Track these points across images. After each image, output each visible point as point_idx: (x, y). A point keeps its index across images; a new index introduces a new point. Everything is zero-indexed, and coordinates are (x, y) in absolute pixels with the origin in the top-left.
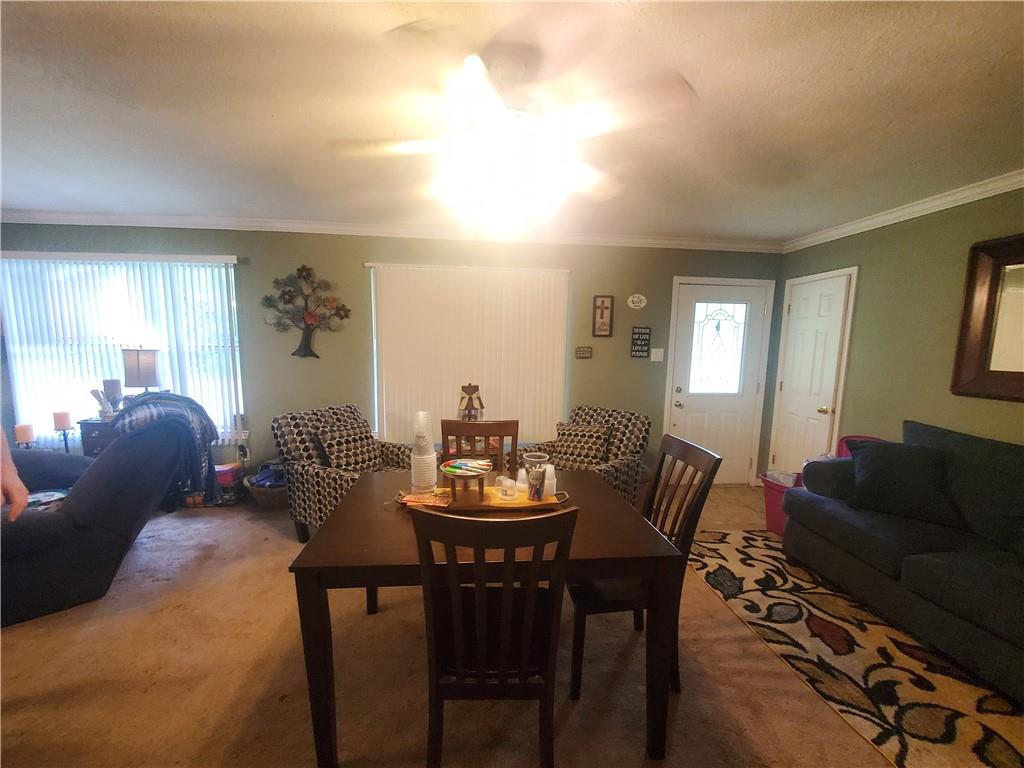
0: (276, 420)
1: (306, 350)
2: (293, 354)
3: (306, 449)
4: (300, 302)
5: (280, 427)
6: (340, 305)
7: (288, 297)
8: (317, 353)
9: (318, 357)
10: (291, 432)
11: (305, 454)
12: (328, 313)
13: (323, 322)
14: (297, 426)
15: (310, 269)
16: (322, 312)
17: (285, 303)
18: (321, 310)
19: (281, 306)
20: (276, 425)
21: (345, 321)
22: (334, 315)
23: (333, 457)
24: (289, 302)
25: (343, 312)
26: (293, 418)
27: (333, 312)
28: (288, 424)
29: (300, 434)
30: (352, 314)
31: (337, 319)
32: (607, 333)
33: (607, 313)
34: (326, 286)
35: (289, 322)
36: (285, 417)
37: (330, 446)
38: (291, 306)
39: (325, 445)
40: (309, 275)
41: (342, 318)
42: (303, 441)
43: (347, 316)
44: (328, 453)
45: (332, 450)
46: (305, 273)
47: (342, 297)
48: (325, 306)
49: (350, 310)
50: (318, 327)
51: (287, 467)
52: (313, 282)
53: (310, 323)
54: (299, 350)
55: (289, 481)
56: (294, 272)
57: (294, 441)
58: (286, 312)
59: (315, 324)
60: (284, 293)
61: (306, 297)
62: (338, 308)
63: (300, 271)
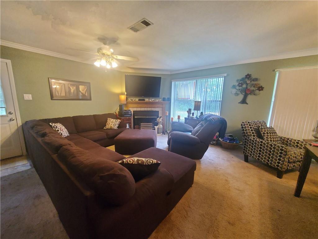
0: (243, 123)
1: (244, 102)
2: (238, 103)
3: (253, 133)
4: (244, 86)
5: (244, 125)
6: (260, 86)
7: (240, 85)
8: (248, 102)
9: (248, 104)
10: (248, 127)
11: (253, 135)
12: (254, 89)
13: (252, 93)
14: (250, 125)
15: (250, 75)
16: (253, 89)
17: (239, 87)
18: (252, 88)
19: (238, 88)
20: (243, 124)
22: (257, 90)
23: (265, 137)
24: (241, 86)
25: (261, 88)
26: (249, 123)
27: (257, 88)
28: (247, 124)
29: (251, 128)
34: (256, 80)
35: (239, 93)
36: (246, 122)
38: (240, 88)
39: (262, 133)
40: (250, 77)
41: (260, 90)
42: (252, 130)
43: (262, 90)
44: (263, 136)
45: (265, 135)
46: (248, 76)
47: (261, 83)
48: (254, 87)
49: (264, 88)
50: (250, 94)
51: (245, 138)
52: (251, 79)
53: (247, 93)
54: (241, 101)
55: (245, 142)
56: (244, 76)
57: (249, 130)
58: (239, 90)
59: (249, 93)
60: (239, 83)
61: (247, 84)
62: (259, 87)
63: (246, 76)
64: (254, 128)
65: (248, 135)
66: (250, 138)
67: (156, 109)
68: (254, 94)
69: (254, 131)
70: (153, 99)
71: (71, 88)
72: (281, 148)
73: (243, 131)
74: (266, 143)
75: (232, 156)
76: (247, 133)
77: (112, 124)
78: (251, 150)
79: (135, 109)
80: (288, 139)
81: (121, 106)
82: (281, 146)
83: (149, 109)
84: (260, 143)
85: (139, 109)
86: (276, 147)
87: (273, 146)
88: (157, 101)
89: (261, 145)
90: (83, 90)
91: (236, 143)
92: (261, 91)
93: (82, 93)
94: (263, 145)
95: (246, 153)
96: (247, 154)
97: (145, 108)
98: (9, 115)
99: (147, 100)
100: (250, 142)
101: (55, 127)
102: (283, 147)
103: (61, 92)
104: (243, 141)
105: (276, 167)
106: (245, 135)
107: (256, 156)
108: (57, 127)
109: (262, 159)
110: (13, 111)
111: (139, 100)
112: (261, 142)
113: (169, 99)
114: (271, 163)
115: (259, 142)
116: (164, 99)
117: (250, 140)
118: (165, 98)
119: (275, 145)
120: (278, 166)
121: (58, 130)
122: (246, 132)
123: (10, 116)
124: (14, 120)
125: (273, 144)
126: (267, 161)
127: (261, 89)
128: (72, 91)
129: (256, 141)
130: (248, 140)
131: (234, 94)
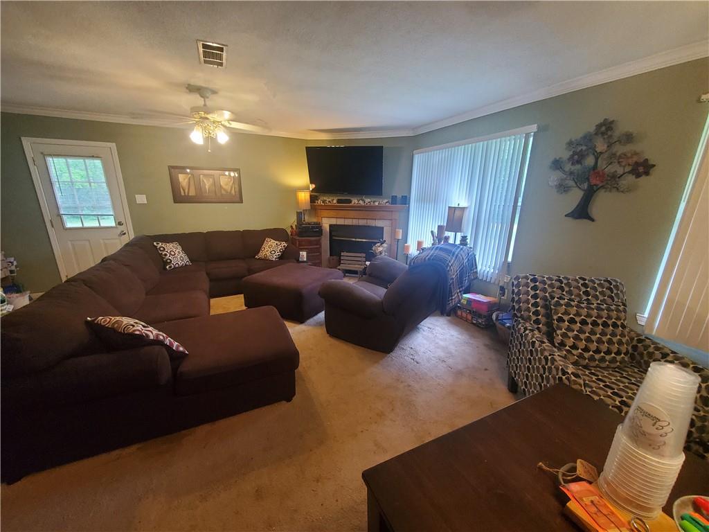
0: (517, 278)
1: (582, 212)
2: (566, 216)
3: (536, 313)
4: (590, 161)
6: (641, 161)
7: (578, 158)
9: (593, 220)
10: (527, 293)
11: (534, 318)
12: (620, 171)
13: (611, 182)
14: (535, 288)
15: (612, 122)
16: (613, 170)
17: (573, 163)
18: (617, 169)
19: (568, 167)
20: (515, 283)
21: (643, 178)
22: (629, 172)
24: (579, 162)
25: (643, 168)
26: (534, 280)
27: (628, 169)
29: (535, 297)
30: (655, 173)
31: (631, 178)
34: (629, 138)
35: (572, 183)
36: (526, 278)
37: (561, 320)
38: (578, 167)
39: (555, 317)
40: (610, 129)
41: (638, 175)
42: (535, 305)
43: (647, 173)
44: (555, 326)
45: (561, 324)
46: (606, 128)
47: (648, 150)
48: (618, 163)
49: (654, 166)
50: (603, 187)
52: (611, 137)
53: (594, 184)
54: (572, 212)
56: (592, 129)
57: (527, 301)
58: (571, 173)
59: (600, 184)
60: (575, 153)
61: (597, 155)
62: (637, 164)
63: (599, 126)
67: (379, 223)
68: (618, 190)
70: (367, 200)
71: (205, 181)
73: (511, 304)
74: (539, 349)
76: (520, 310)
77: (267, 251)
78: (516, 361)
79: (334, 221)
81: (299, 215)
83: (362, 222)
84: (531, 347)
85: (340, 222)
88: (377, 204)
90: (227, 185)
92: (644, 178)
93: (225, 190)
94: (535, 354)
97: (354, 221)
98: (119, 226)
99: (355, 201)
100: (518, 338)
101: (162, 249)
102: (564, 374)
103: (189, 189)
107: (522, 383)
108: (164, 249)
110: (123, 222)
111: (339, 201)
112: (533, 344)
113: (405, 200)
115: (529, 343)
116: (394, 200)
118: (396, 196)
121: (166, 255)
122: (517, 307)
123: (121, 228)
124: (125, 234)
127: (641, 169)
128: (207, 187)
131: (556, 187)
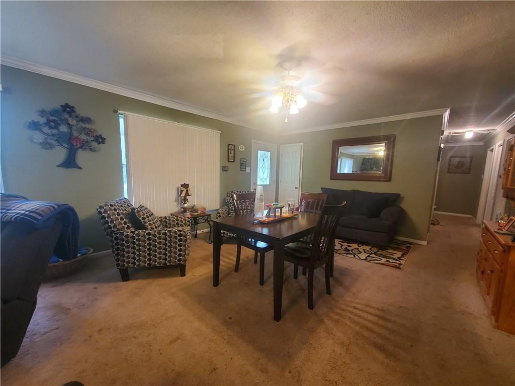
0: (101, 207)
1: (70, 163)
2: (58, 166)
3: (125, 223)
4: (64, 129)
5: (105, 211)
6: (98, 135)
7: (53, 124)
8: (80, 165)
9: (81, 169)
10: (114, 214)
11: (125, 226)
12: (88, 139)
13: (84, 145)
14: (115, 210)
15: (73, 107)
17: (51, 128)
18: (84, 137)
19: (46, 130)
20: (102, 210)
21: (101, 145)
22: (94, 140)
23: (147, 224)
25: (100, 140)
26: (111, 205)
27: (93, 139)
28: (110, 209)
29: (118, 214)
30: (106, 141)
31: (95, 144)
32: (233, 160)
33: (232, 152)
34: (88, 120)
35: (54, 142)
36: (106, 205)
38: (55, 131)
39: (141, 219)
40: (73, 111)
41: (99, 143)
42: (122, 219)
43: (103, 143)
44: (143, 223)
46: (68, 109)
47: (99, 129)
48: (87, 134)
49: (105, 139)
50: (81, 147)
51: (115, 236)
52: (77, 117)
53: (75, 144)
54: (64, 163)
55: (117, 244)
56: (58, 107)
57: (117, 219)
59: (79, 145)
60: (49, 121)
61: (70, 126)
62: (97, 137)
63: (63, 107)
64: (123, 214)
65: (118, 229)
66: (125, 234)
68: (91, 150)
69: (126, 218)
72: (179, 233)
73: (107, 225)
74: (156, 233)
75: (91, 286)
76: (115, 226)
78: (132, 255)
80: (166, 218)
82: (178, 231)
84: (148, 237)
86: (172, 234)
87: (168, 234)
89: (149, 239)
91: (82, 255)
94: (153, 238)
95: (123, 265)
96: (126, 265)
100: (127, 242)
102: (180, 231)
104: (110, 244)
105: (178, 263)
106: (113, 231)
107: (145, 262)
109: (155, 261)
112: (149, 234)
114: (170, 261)
115: (144, 236)
117: (127, 236)
119: (170, 231)
120: (180, 260)
122: (112, 225)
125: (166, 232)
126: (164, 261)
129: (138, 235)
130: (123, 240)
131: (41, 144)
